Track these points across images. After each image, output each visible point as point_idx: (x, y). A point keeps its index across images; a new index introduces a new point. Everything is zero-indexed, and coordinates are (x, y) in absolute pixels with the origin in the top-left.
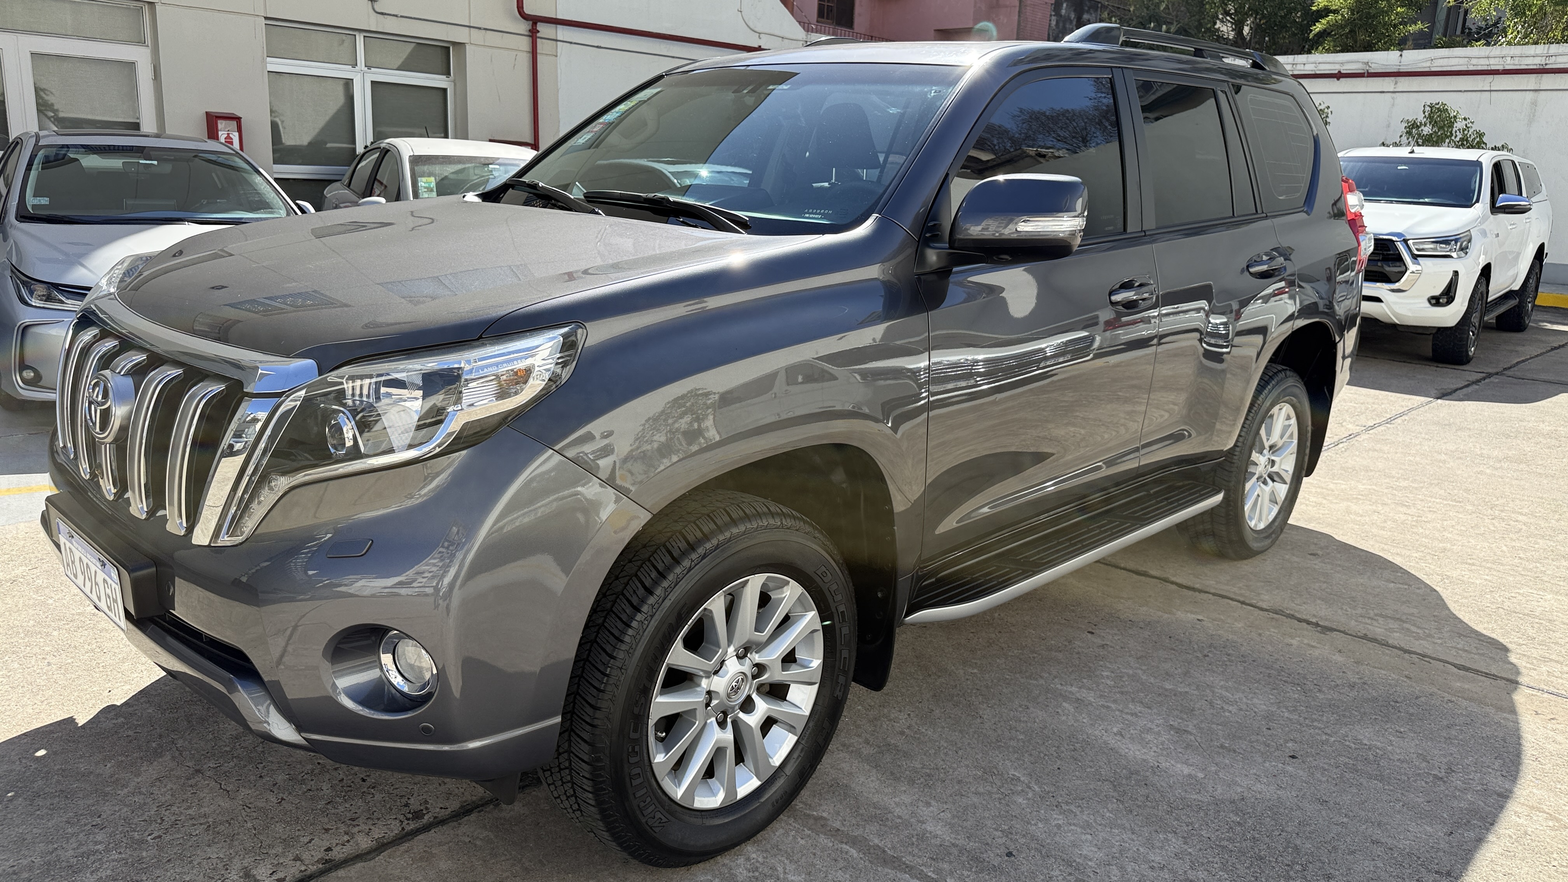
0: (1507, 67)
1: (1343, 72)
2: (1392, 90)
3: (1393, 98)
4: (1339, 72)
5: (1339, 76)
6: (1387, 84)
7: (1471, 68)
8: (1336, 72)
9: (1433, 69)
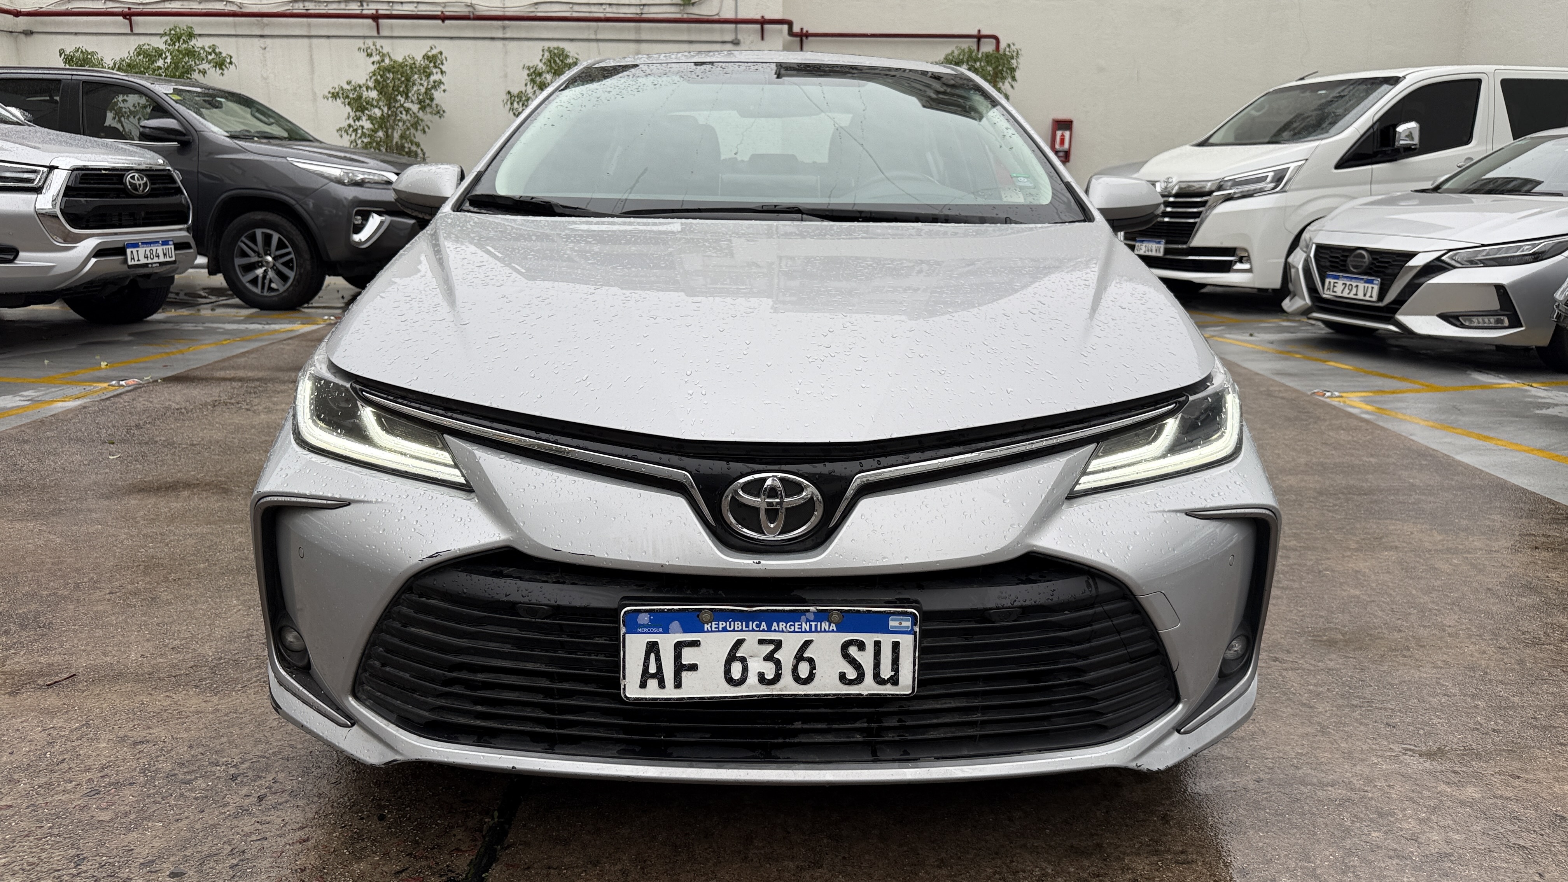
0: (608, 15)
1: (447, 13)
2: (500, 35)
3: (504, 45)
4: (442, 12)
5: (443, 18)
6: (494, 29)
7: (575, 15)
8: (439, 13)
9: (539, 14)
